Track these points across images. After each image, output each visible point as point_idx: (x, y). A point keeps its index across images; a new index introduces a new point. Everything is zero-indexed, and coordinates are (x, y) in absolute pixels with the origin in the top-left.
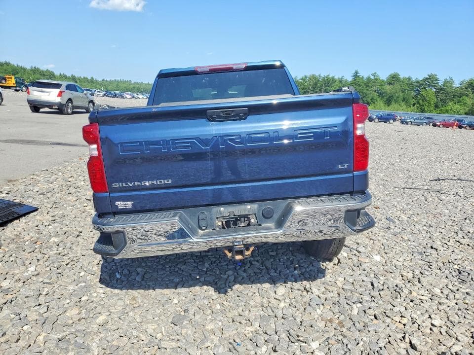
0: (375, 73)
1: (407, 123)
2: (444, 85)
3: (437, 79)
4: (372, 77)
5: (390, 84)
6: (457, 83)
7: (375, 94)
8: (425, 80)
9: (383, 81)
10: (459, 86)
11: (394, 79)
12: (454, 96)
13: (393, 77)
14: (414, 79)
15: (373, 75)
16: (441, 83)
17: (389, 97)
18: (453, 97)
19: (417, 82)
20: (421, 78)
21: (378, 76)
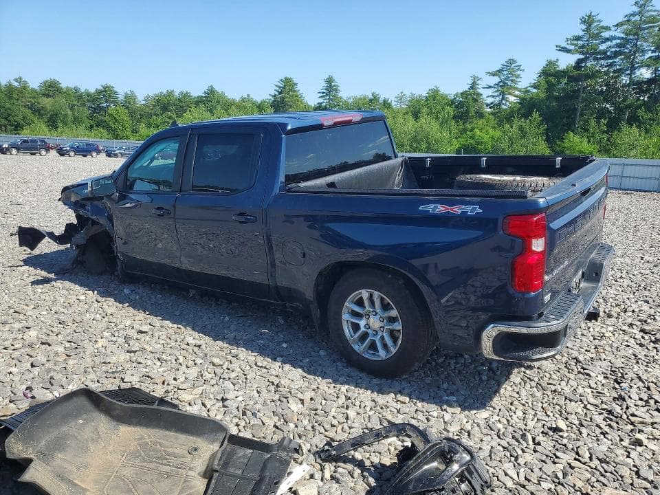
0: (20, 78)
1: (116, 156)
2: (125, 101)
3: (115, 92)
4: (16, 84)
5: (48, 96)
6: (141, 99)
7: (28, 112)
8: (99, 92)
9: (34, 91)
10: (144, 102)
11: (51, 88)
12: (142, 116)
13: (50, 86)
14: (83, 90)
15: (16, 80)
16: (121, 97)
17: (52, 116)
18: (141, 118)
19: (89, 95)
20: (92, 90)
21: (26, 83)
